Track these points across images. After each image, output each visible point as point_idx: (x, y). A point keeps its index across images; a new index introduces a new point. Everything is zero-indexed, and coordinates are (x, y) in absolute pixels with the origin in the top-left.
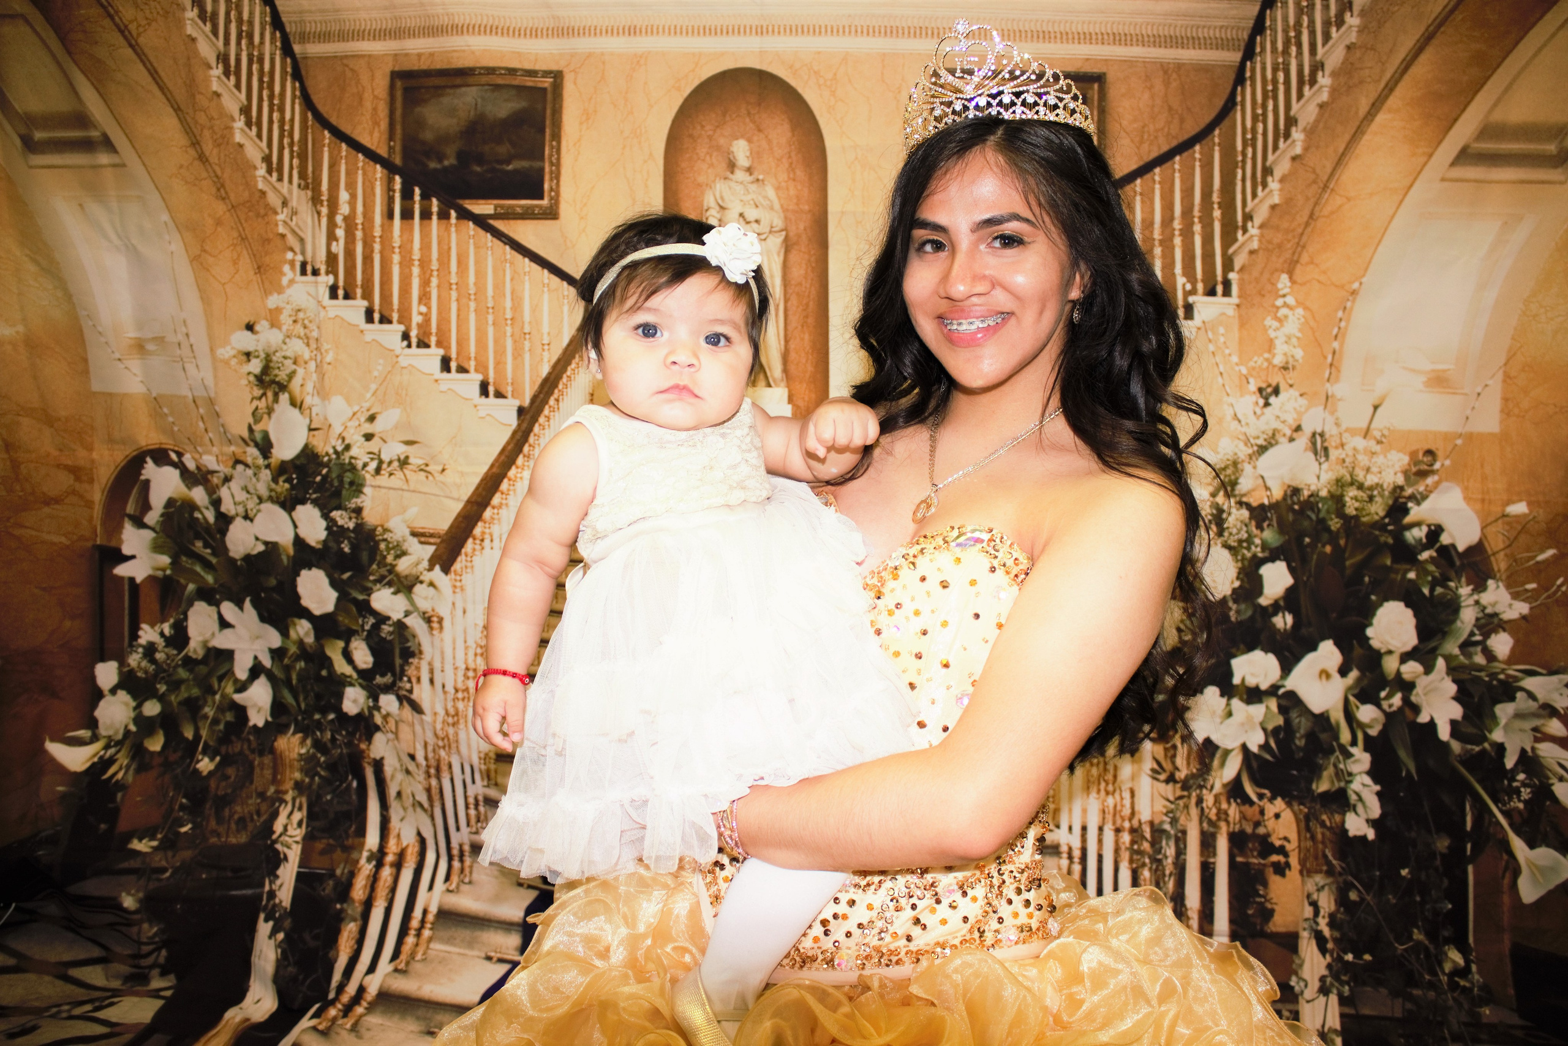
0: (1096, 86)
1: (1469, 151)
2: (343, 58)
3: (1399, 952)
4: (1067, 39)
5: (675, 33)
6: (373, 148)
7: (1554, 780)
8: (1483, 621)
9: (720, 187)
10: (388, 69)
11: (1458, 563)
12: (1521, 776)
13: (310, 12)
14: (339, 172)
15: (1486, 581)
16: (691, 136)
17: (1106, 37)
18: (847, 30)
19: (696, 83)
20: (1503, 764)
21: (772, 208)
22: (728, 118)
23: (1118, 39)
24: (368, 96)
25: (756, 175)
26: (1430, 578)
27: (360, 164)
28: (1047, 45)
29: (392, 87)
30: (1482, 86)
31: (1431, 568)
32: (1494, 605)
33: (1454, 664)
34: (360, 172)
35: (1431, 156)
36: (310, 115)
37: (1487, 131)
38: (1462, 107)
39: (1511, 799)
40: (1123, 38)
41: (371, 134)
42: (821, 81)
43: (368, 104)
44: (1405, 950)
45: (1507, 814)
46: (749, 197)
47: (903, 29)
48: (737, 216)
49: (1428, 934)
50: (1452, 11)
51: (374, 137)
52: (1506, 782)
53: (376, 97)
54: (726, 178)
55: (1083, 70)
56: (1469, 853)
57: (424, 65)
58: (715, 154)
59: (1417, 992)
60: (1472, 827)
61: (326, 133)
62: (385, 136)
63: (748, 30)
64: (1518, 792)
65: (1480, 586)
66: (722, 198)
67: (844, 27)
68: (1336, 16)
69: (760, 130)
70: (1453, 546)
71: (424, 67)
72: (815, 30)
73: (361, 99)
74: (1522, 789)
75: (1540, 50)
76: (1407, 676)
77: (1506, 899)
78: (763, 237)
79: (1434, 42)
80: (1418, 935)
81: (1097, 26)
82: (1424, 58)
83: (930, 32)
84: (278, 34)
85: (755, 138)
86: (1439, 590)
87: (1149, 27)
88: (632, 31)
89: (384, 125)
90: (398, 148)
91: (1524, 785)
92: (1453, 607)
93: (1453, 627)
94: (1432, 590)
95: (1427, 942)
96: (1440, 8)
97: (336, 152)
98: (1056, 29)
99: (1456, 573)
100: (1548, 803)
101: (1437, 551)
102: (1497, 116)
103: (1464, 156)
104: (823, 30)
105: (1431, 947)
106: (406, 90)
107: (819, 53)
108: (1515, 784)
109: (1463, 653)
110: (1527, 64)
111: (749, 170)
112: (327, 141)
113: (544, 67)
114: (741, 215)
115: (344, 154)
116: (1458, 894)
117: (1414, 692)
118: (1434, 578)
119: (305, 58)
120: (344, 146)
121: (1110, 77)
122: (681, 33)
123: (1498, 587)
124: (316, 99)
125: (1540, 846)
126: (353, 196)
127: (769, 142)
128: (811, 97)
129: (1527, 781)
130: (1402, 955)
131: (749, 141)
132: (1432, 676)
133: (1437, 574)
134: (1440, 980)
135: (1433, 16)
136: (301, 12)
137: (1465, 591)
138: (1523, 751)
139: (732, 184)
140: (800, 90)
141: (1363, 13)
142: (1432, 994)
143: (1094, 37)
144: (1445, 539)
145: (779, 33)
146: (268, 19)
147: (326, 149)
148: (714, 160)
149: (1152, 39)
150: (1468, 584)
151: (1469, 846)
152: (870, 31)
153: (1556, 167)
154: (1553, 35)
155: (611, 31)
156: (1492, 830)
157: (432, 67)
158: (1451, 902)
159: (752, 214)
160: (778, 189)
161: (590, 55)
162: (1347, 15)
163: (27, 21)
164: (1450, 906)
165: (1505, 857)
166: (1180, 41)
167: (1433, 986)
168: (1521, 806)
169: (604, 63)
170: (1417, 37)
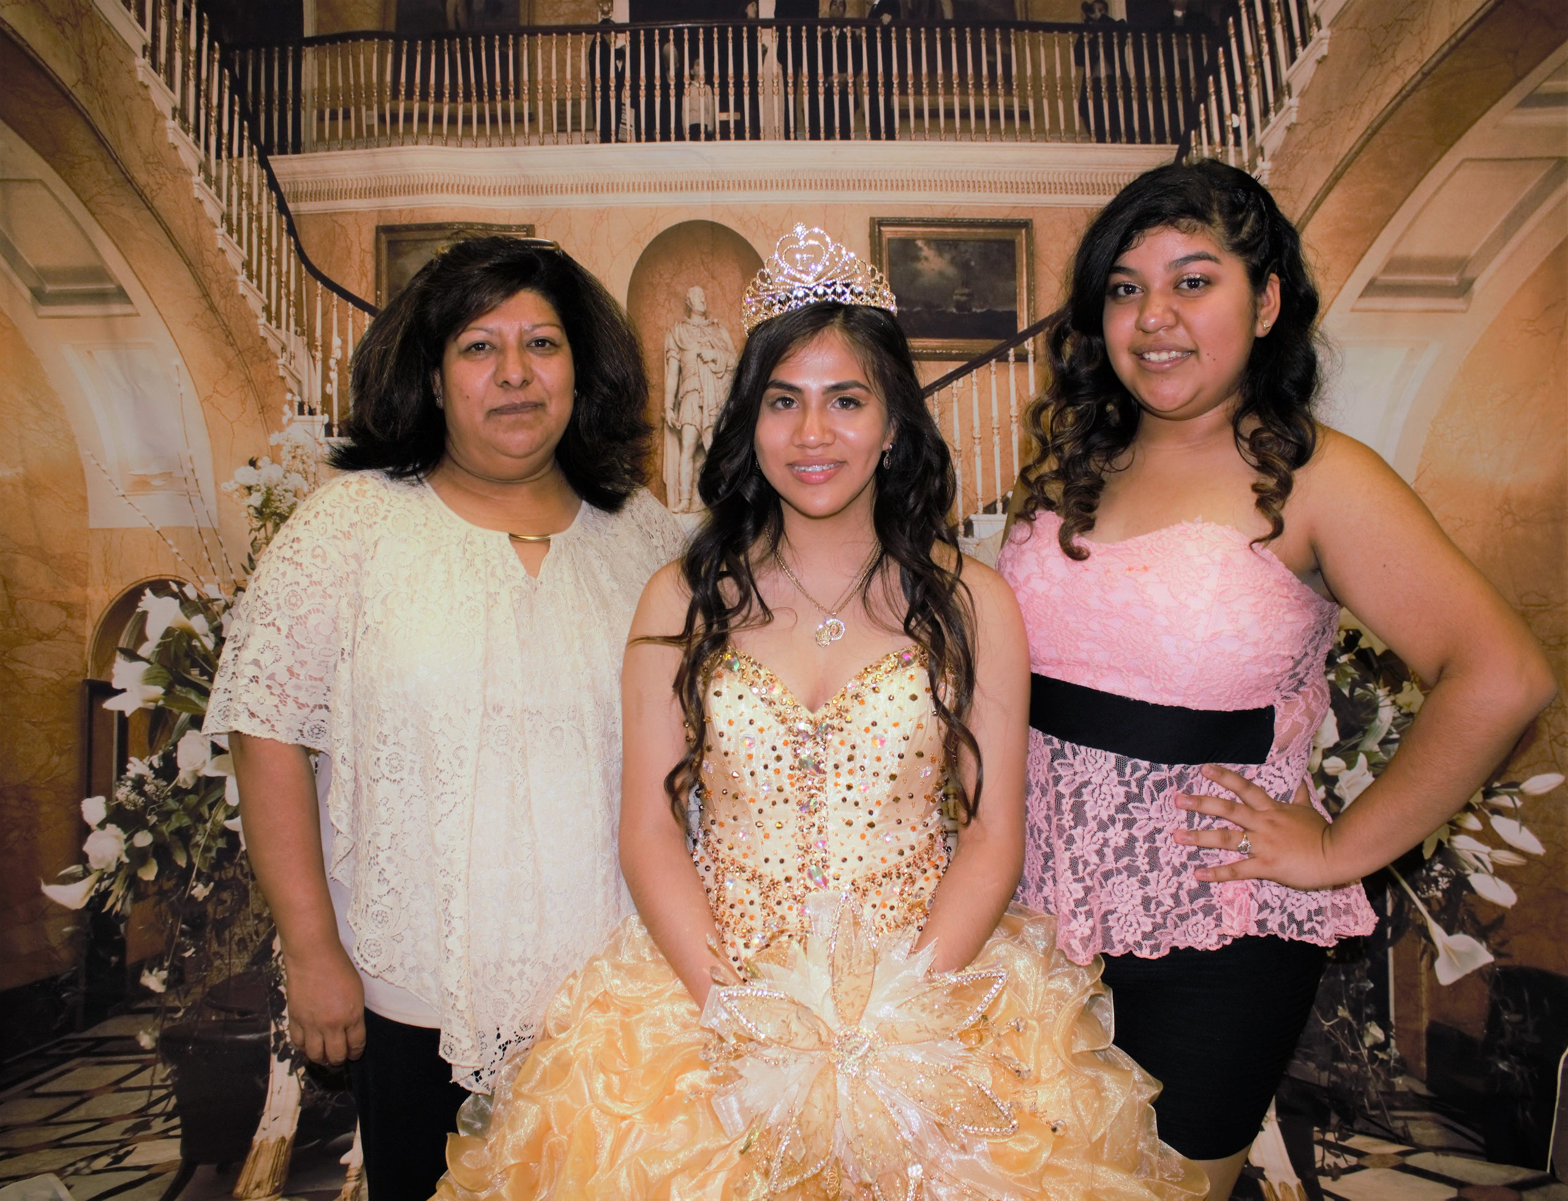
0: (1024, 231)
1: (1377, 283)
2: (331, 215)
3: (1326, 1028)
4: (996, 188)
5: (634, 189)
6: (361, 297)
7: (1469, 871)
8: (1400, 721)
9: (678, 330)
10: (373, 225)
11: (1376, 666)
12: (1439, 867)
13: (303, 173)
14: (331, 319)
15: (1401, 683)
16: (651, 284)
17: (1031, 186)
18: (791, 184)
19: (654, 235)
20: (1422, 855)
21: (727, 350)
22: (684, 267)
23: (1043, 187)
24: (355, 249)
25: (710, 319)
26: (1349, 680)
27: (350, 312)
28: (977, 194)
29: (377, 240)
30: (1387, 223)
31: (1351, 670)
32: (1409, 705)
33: (1374, 761)
34: (350, 319)
35: (1341, 288)
36: (303, 267)
37: (1394, 265)
38: (1368, 243)
39: (1429, 888)
40: (1048, 187)
41: (359, 285)
42: (769, 232)
43: (356, 257)
44: (1331, 1026)
45: (1426, 902)
46: (706, 339)
47: (843, 182)
48: (695, 356)
49: (1351, 1011)
50: (1357, 153)
51: (362, 289)
52: (1424, 872)
53: (363, 250)
54: (683, 322)
55: (1011, 217)
56: (1389, 936)
57: (405, 221)
58: (673, 300)
59: (1342, 1066)
60: (1393, 913)
61: (319, 283)
62: (372, 286)
63: (700, 186)
64: (1436, 882)
65: (1395, 688)
66: (681, 340)
67: (788, 181)
68: (1249, 161)
69: (713, 278)
70: (1371, 649)
71: (405, 222)
72: (761, 185)
73: (350, 253)
74: (1440, 879)
75: (1439, 188)
76: (1329, 771)
77: (1424, 979)
78: (720, 375)
79: (1342, 181)
80: (1342, 1012)
81: (1023, 176)
82: (1333, 196)
83: (868, 185)
84: (274, 194)
85: (710, 285)
86: (1358, 691)
87: (1072, 177)
88: (594, 188)
89: (371, 275)
90: (384, 297)
91: (1442, 875)
92: (1372, 707)
93: (1373, 725)
94: (1352, 691)
95: (1350, 1019)
96: (1347, 150)
97: (328, 301)
98: (985, 179)
99: (1375, 674)
100: (1465, 893)
101: (1355, 654)
102: (1402, 251)
103: (1372, 288)
104: (769, 185)
105: (1354, 1023)
106: (390, 243)
107: (766, 206)
108: (1433, 874)
109: (1382, 750)
110: (1428, 202)
111: (705, 314)
112: (320, 291)
113: (518, 222)
114: (699, 355)
115: (335, 303)
116: (1379, 974)
117: (1337, 786)
118: (1353, 679)
119: (298, 215)
120: (335, 294)
121: (1037, 223)
122: (639, 189)
123: (1412, 688)
124: (308, 253)
125: (1458, 933)
126: (345, 342)
127: (722, 288)
128: (758, 246)
129: (1444, 872)
130: (1329, 1031)
131: (704, 287)
132: (1354, 771)
133: (1356, 676)
134: (1361, 1054)
135: (1341, 157)
136: (294, 174)
137: (1381, 692)
138: (1440, 844)
139: (690, 327)
140: (749, 241)
141: (1273, 158)
142: (1355, 1067)
143: (1020, 186)
144: (1363, 643)
145: (729, 188)
146: (265, 181)
147: (319, 298)
148: (672, 306)
149: (1075, 187)
150: (1385, 686)
151: (1389, 930)
152: (812, 185)
153: (1457, 297)
154: (1451, 175)
155: (576, 189)
156: (1411, 916)
157: (413, 222)
158: (1372, 981)
159: (708, 354)
160: (731, 331)
161: (557, 211)
162: (1260, 159)
163: (45, 186)
164: (1372, 985)
165: (1424, 941)
166: (1101, 188)
167: (1355, 1059)
168: (1439, 894)
169: (570, 219)
170: (1326, 177)
